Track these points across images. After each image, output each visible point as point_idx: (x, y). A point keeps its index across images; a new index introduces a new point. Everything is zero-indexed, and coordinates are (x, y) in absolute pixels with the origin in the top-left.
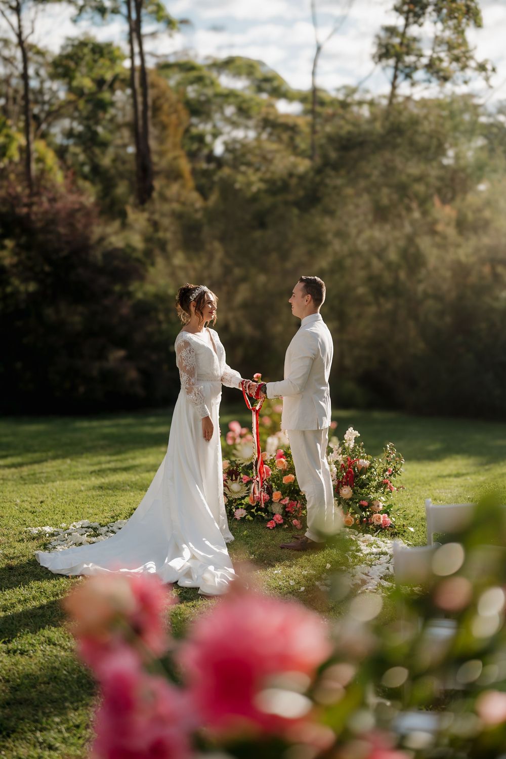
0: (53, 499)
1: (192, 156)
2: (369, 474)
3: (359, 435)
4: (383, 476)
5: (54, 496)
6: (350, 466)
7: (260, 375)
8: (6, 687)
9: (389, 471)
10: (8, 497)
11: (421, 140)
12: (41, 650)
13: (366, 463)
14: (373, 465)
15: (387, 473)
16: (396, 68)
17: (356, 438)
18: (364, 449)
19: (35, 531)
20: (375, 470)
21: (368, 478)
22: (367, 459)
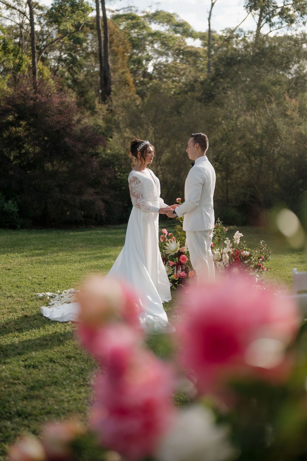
0: (51, 277)
1: (134, 72)
2: (249, 260)
3: (243, 236)
4: (258, 261)
5: (52, 275)
6: (237, 256)
7: (180, 199)
8: (24, 388)
9: (262, 258)
10: (24, 275)
11: (277, 59)
12: (46, 366)
13: (247, 253)
14: (252, 254)
15: (260, 259)
16: (261, 16)
17: (241, 238)
18: (246, 245)
19: (41, 295)
20: (253, 258)
21: (248, 263)
22: (248, 251)
